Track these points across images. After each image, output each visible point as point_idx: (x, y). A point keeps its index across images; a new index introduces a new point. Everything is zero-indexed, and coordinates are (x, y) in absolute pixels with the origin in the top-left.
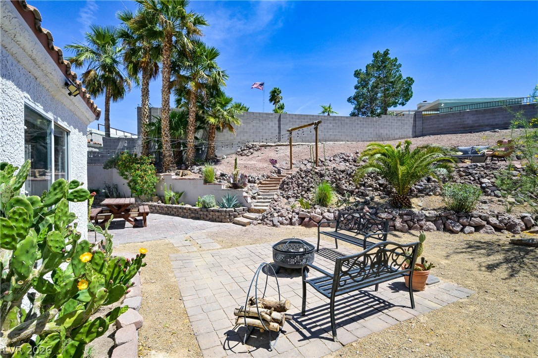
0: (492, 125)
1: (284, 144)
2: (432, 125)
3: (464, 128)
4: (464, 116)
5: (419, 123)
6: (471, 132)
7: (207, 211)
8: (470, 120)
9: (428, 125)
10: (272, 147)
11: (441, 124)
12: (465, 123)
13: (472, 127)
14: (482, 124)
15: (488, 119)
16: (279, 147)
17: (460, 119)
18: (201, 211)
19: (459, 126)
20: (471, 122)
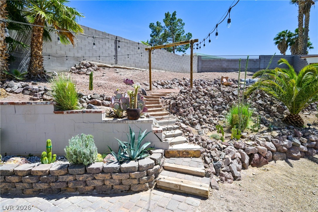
0: (234, 69)
1: (121, 67)
2: (207, 65)
3: (222, 69)
4: (222, 62)
5: (200, 64)
6: (226, 72)
7: (86, 172)
8: (225, 65)
9: (205, 65)
10: (111, 69)
11: (211, 65)
12: (223, 66)
13: (226, 69)
14: (230, 68)
15: (233, 65)
16: (118, 70)
17: (221, 64)
18: (67, 174)
19: (219, 68)
20: (225, 66)
